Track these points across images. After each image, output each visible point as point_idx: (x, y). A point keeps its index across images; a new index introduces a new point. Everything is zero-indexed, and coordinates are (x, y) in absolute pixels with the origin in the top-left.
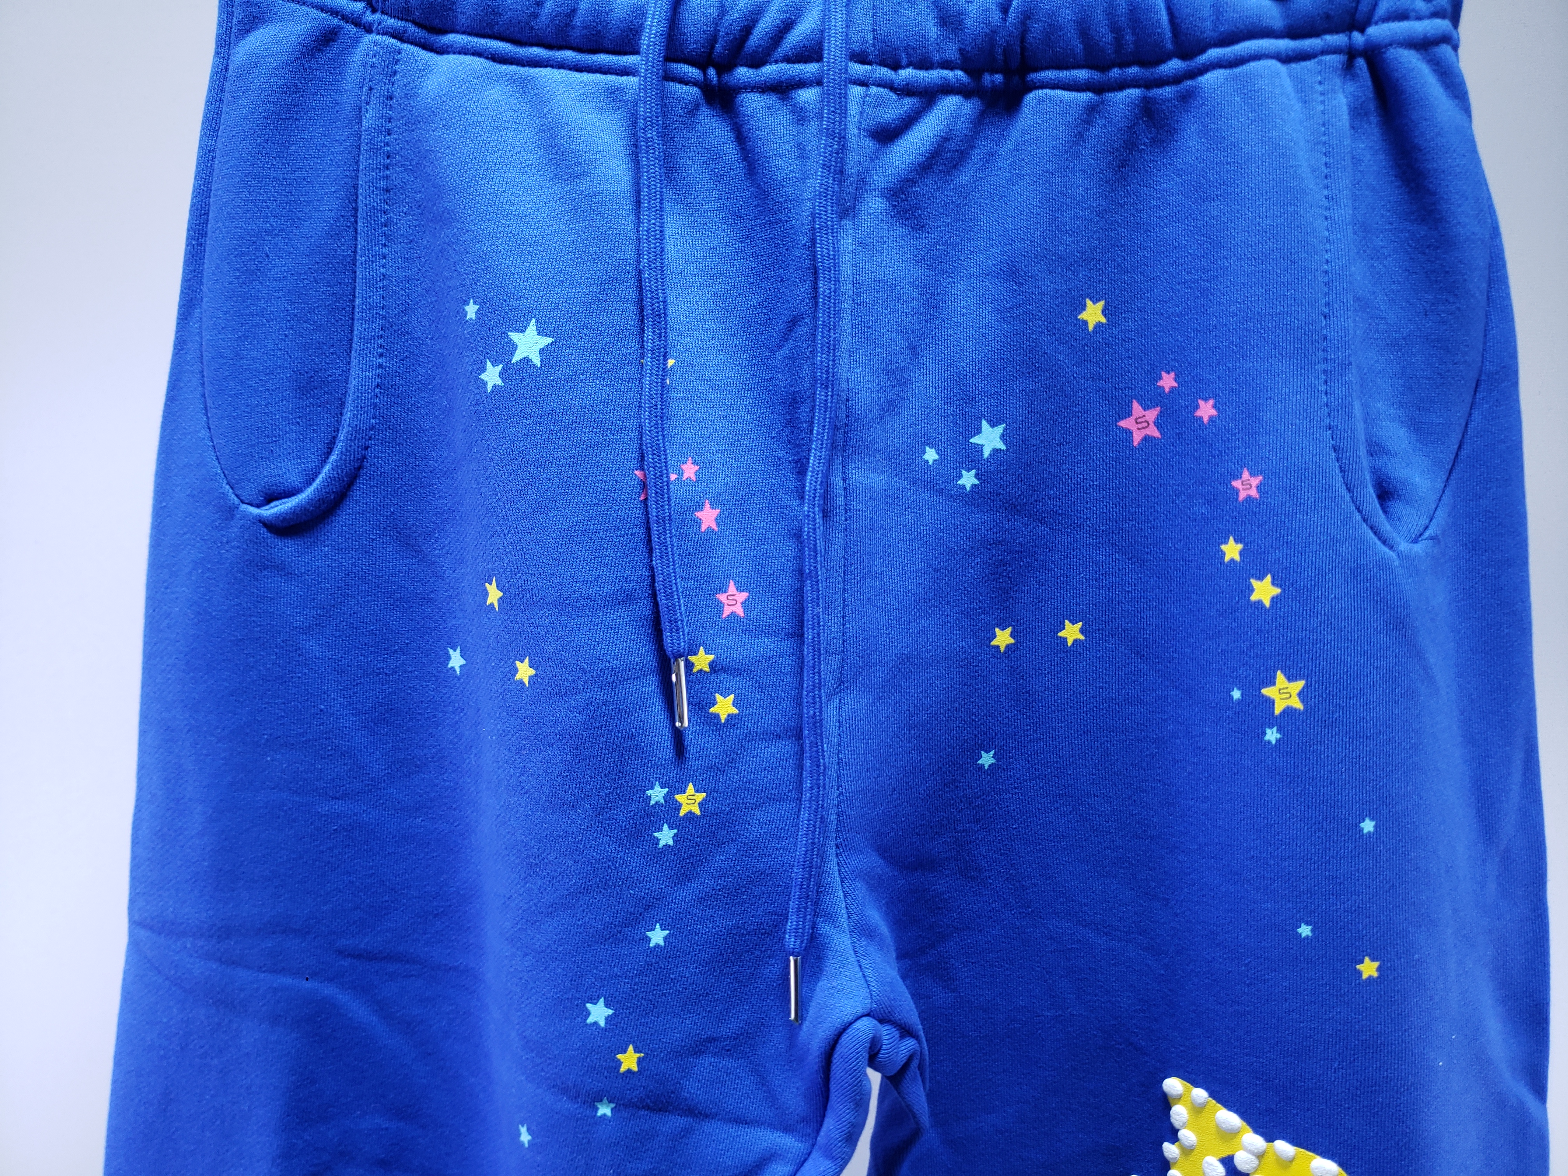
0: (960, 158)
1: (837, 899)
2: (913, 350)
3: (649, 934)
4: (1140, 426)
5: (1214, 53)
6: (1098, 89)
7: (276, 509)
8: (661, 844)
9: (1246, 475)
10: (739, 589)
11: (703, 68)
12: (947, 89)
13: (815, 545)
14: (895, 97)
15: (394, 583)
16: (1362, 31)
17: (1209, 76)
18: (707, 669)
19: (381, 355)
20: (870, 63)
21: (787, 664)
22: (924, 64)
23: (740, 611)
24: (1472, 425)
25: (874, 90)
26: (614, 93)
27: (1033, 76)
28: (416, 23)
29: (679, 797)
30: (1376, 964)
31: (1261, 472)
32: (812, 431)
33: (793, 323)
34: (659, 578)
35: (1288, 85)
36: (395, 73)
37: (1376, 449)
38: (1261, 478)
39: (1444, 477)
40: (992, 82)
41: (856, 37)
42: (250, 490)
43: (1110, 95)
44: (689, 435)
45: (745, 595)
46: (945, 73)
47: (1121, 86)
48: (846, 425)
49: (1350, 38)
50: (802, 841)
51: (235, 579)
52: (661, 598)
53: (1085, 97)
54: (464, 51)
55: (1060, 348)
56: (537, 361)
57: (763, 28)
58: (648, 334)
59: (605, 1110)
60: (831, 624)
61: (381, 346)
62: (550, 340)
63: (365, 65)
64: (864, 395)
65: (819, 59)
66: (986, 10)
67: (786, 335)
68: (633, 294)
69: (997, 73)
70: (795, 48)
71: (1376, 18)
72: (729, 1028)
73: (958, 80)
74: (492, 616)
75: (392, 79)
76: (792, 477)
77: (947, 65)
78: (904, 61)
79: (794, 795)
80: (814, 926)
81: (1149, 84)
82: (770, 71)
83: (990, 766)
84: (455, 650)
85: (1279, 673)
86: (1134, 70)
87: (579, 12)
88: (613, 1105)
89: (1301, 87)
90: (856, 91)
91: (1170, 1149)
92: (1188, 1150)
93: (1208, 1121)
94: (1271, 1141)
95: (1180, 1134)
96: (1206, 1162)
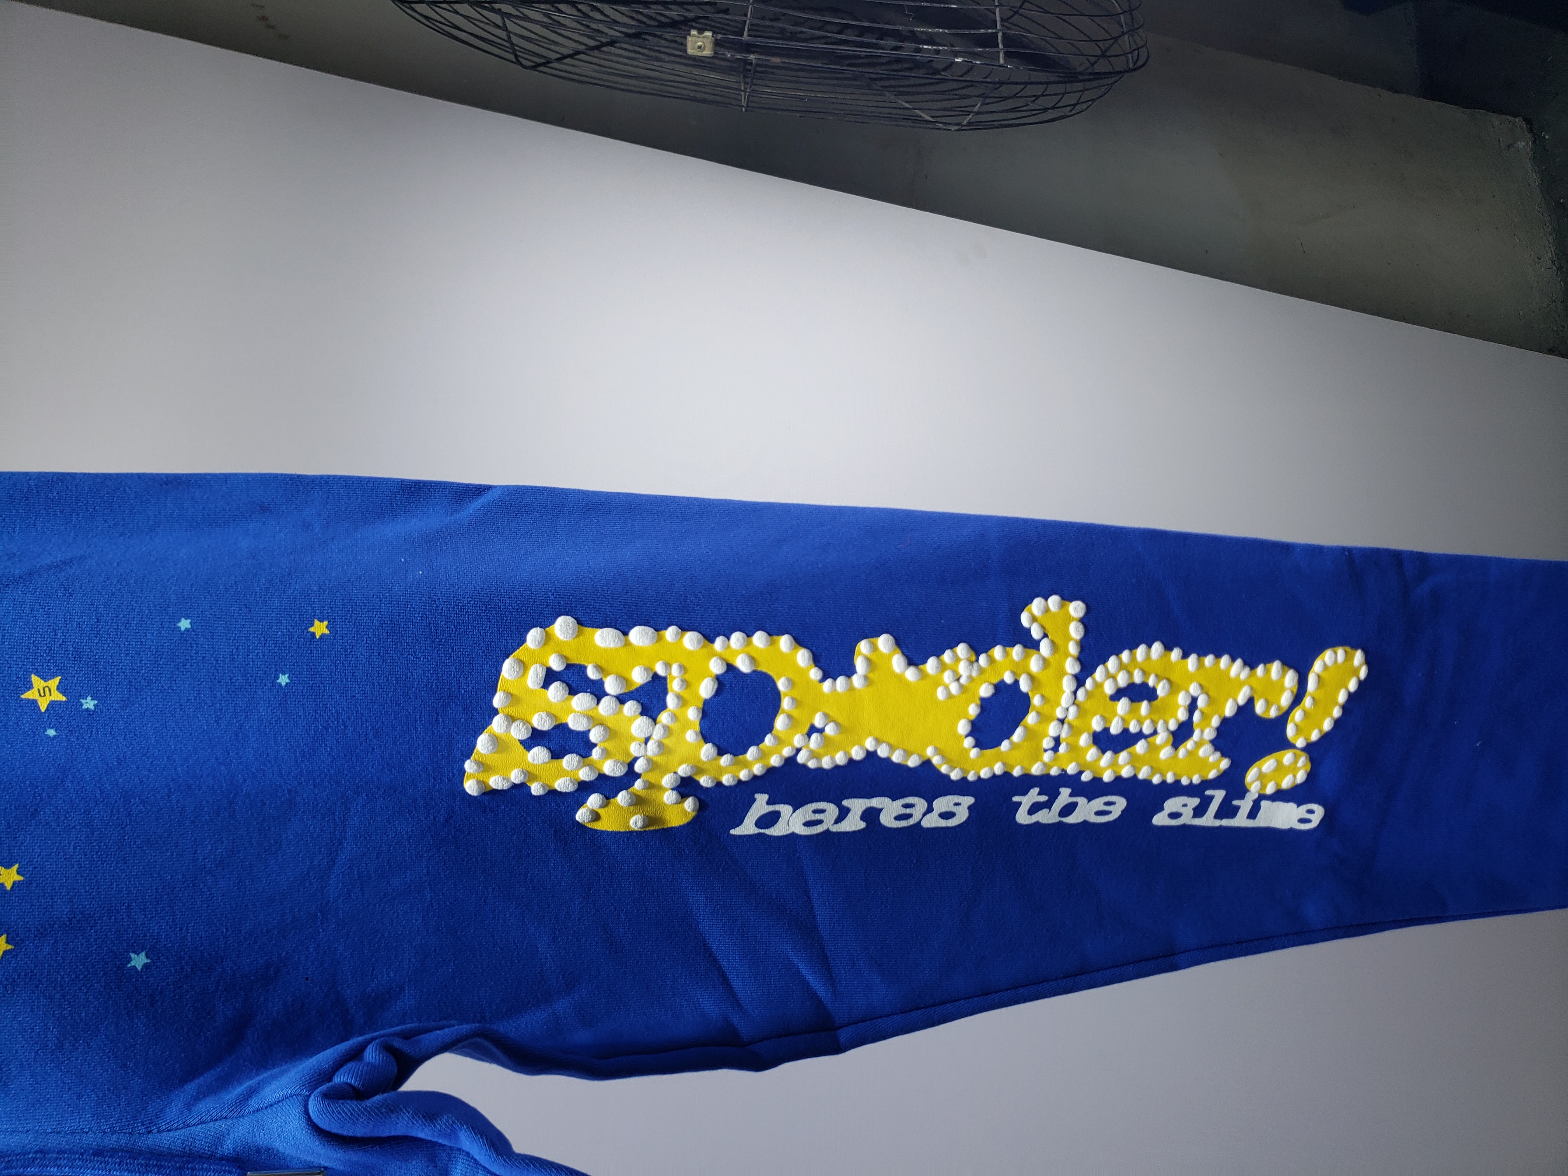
30: (317, 622)
83: (147, 957)
85: (24, 697)
91: (536, 789)
92: (530, 775)
93: (494, 759)
94: (496, 712)
95: (517, 782)
96: (536, 762)
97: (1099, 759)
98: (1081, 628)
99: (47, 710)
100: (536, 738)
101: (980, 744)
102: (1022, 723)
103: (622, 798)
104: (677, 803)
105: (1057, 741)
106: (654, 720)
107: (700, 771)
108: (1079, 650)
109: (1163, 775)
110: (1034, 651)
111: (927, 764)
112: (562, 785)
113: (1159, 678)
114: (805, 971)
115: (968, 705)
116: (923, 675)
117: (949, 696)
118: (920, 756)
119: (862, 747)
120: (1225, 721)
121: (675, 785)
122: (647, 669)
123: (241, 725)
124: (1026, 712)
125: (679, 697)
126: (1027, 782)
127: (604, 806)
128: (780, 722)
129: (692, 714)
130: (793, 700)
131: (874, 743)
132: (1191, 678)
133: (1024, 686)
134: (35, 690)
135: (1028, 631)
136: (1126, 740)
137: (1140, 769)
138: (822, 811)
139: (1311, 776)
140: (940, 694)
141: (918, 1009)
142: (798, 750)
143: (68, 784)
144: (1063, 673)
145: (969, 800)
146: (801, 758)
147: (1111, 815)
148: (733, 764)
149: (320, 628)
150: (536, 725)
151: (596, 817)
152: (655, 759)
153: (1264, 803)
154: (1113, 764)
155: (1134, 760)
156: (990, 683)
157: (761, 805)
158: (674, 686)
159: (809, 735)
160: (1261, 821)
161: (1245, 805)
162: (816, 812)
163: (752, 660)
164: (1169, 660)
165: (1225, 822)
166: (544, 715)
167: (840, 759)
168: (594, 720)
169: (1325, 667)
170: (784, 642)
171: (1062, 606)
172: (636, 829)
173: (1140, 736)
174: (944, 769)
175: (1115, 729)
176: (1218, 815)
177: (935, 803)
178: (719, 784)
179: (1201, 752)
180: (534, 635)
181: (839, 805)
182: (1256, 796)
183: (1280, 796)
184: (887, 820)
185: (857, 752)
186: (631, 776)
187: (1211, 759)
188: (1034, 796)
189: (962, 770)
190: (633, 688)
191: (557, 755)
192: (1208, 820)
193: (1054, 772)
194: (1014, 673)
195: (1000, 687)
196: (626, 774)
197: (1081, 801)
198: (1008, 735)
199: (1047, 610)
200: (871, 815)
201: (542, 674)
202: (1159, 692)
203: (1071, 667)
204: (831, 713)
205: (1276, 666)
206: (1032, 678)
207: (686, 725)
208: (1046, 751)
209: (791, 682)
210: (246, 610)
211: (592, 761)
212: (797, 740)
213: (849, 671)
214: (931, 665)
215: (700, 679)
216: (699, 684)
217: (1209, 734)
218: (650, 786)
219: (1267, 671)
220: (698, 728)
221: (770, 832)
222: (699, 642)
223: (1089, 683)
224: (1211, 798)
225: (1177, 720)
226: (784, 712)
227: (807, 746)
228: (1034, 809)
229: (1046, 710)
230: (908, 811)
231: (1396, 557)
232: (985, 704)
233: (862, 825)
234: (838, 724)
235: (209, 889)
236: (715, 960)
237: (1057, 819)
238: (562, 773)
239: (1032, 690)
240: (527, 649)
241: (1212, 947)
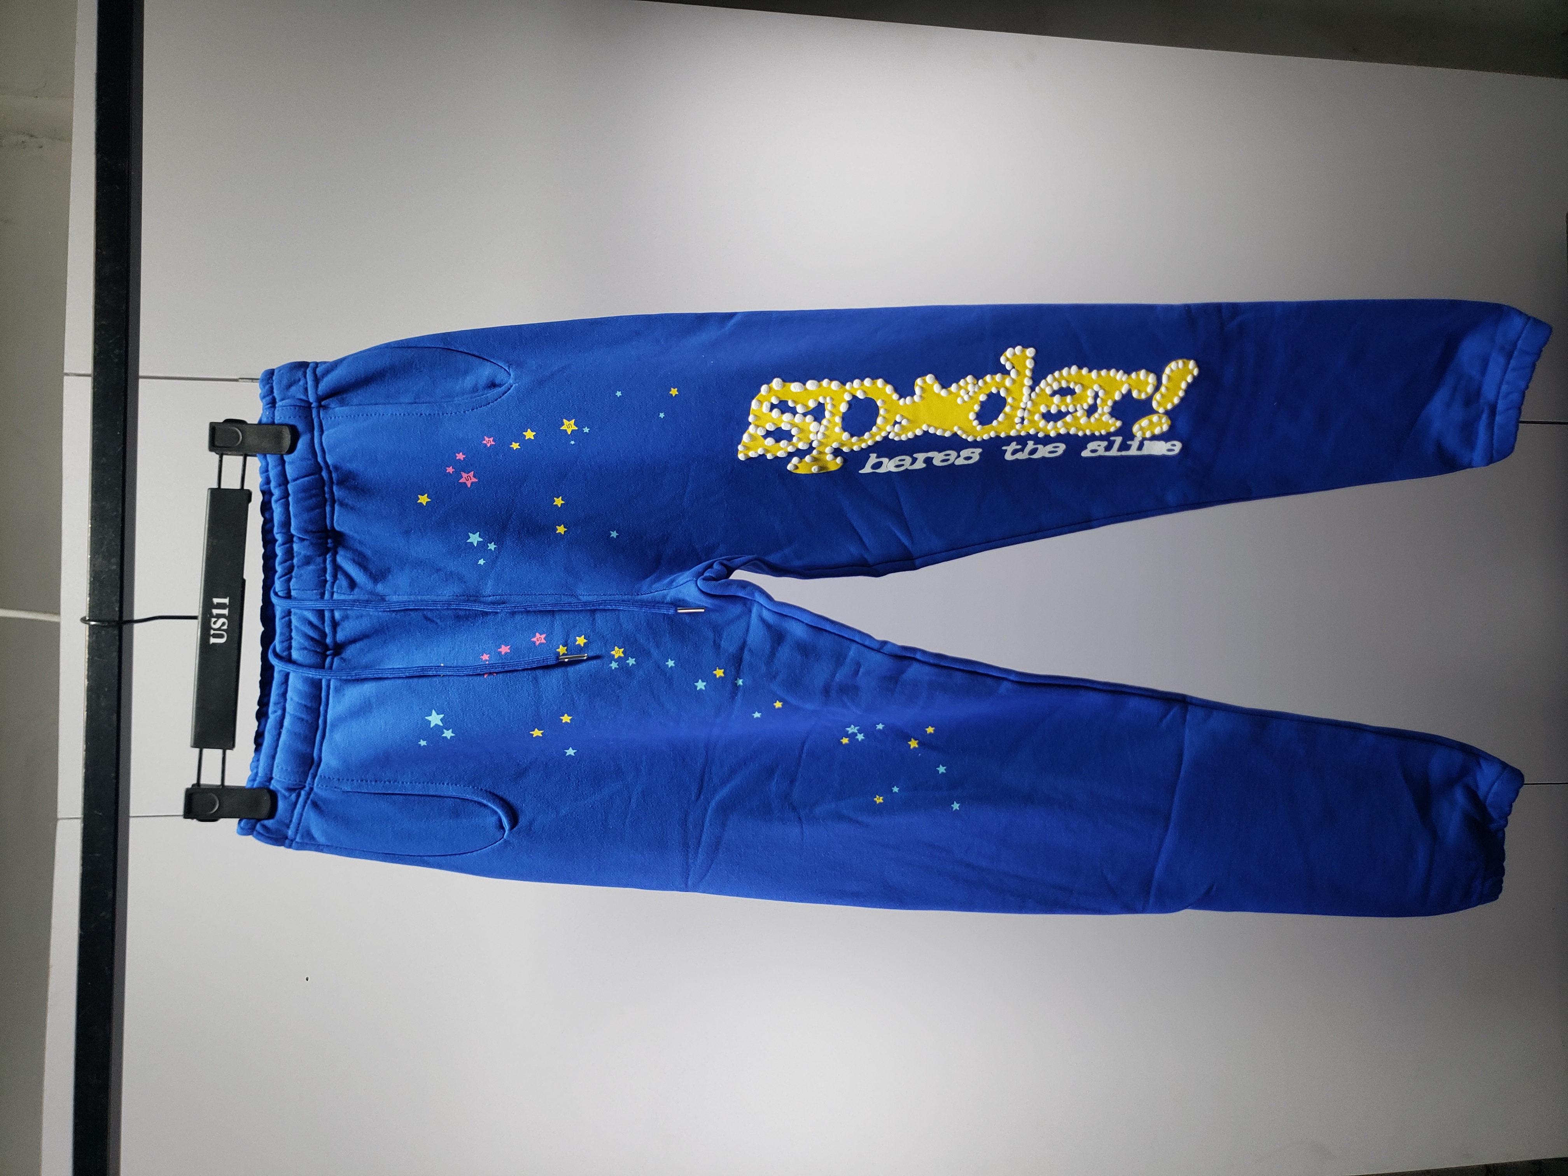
0: (361, 554)
1: (657, 595)
2: (438, 570)
3: (669, 666)
4: (469, 479)
5: (320, 459)
6: (333, 502)
7: (506, 824)
8: (634, 663)
9: (484, 442)
10: (535, 636)
11: (327, 656)
12: (334, 561)
13: (513, 607)
14: (338, 581)
15: (539, 779)
16: (312, 403)
17: (328, 461)
18: (566, 648)
19: (443, 784)
20: (324, 591)
21: (565, 616)
22: (324, 570)
23: (543, 636)
24: (466, 351)
25: (335, 589)
26: (337, 690)
27: (329, 528)
28: (310, 769)
29: (616, 657)
30: (672, 389)
31: (483, 437)
32: (469, 610)
33: (426, 618)
34: (526, 667)
35: (332, 431)
36: (329, 778)
37: (475, 389)
38: (485, 437)
39: (486, 362)
40: (331, 543)
41: (315, 597)
42: (498, 834)
43: (336, 497)
44: (471, 658)
45: (537, 634)
46: (328, 562)
47: (332, 493)
48: (467, 596)
49: (314, 408)
50: (631, 608)
51: (534, 840)
52: (534, 666)
53: (337, 507)
54: (320, 750)
55: (438, 512)
56: (442, 716)
57: (311, 633)
58: (430, 673)
59: (740, 682)
60: (549, 600)
61: (440, 784)
62: (433, 711)
63: (326, 790)
64: (455, 590)
65: (323, 610)
66: (304, 547)
67: (432, 621)
68: (416, 680)
69: (327, 541)
70: (319, 621)
71: (307, 399)
72: (711, 635)
73: (331, 556)
74: (546, 734)
75: (332, 779)
76: (489, 617)
77: (325, 561)
78: (323, 578)
79: (617, 613)
80: (667, 603)
81: (332, 483)
82: (328, 630)
83: (617, 533)
84: (566, 753)
85: (561, 428)
86: (326, 489)
87: (306, 703)
88: (738, 679)
89: (333, 426)
90: (335, 596)
91: (769, 456)
92: (767, 451)
93: (751, 445)
94: (750, 424)
95: (761, 454)
96: (769, 445)
97: (1046, 426)
98: (1033, 361)
99: (571, 433)
100: (768, 434)
101: (982, 423)
102: (1004, 411)
103: (808, 458)
104: (833, 460)
105: (1023, 419)
106: (820, 423)
107: (843, 445)
108: (1031, 373)
109: (1084, 431)
110: (1008, 376)
111: (955, 435)
112: (781, 454)
113: (1076, 383)
114: (898, 534)
115: (974, 405)
116: (950, 393)
117: (964, 401)
118: (951, 431)
119: (921, 429)
120: (1115, 403)
121: (831, 452)
122: (815, 400)
123: (647, 436)
124: (1004, 406)
125: (831, 412)
126: (1009, 440)
127: (800, 462)
128: (879, 421)
129: (838, 420)
130: (885, 409)
131: (927, 427)
132: (1094, 382)
133: (1003, 394)
134: (565, 425)
135: (1004, 366)
136: (1060, 415)
137: (1070, 430)
138: (904, 460)
139: (1171, 427)
140: (959, 401)
141: (954, 549)
142: (889, 433)
143: (578, 463)
144: (1023, 385)
145: (980, 450)
146: (891, 437)
147: (1057, 453)
148: (858, 441)
149: (674, 392)
150: (768, 429)
151: (796, 467)
152: (822, 441)
153: (1146, 442)
154: (1055, 427)
155: (1066, 425)
156: (985, 394)
157: (873, 459)
158: (828, 407)
159: (894, 425)
160: (1145, 451)
161: (1135, 444)
162: (901, 460)
163: (865, 392)
164: (1082, 375)
165: (1124, 453)
166: (771, 424)
167: (910, 435)
168: (793, 425)
169: (1172, 371)
170: (880, 382)
171: (1023, 351)
172: (814, 472)
173: (1068, 413)
174: (964, 437)
175: (1053, 410)
176: (1120, 450)
177: (961, 453)
178: (852, 450)
179: (1104, 418)
180: (764, 388)
181: (911, 456)
182: (1141, 439)
183: (1154, 438)
184: (937, 462)
185: (919, 432)
186: (811, 449)
187: (1110, 422)
188: (1014, 446)
189: (974, 436)
190: (810, 409)
191: (778, 441)
192: (1114, 452)
193: (1023, 433)
194: (997, 388)
195: (990, 396)
196: (809, 448)
197: (1040, 447)
198: (996, 418)
199: (1014, 354)
200: (928, 461)
201: (769, 406)
202: (1076, 391)
203: (1028, 382)
204: (904, 415)
205: (1142, 373)
206: (1007, 389)
207: (835, 425)
208: (1017, 424)
209: (884, 402)
210: (643, 386)
211: (793, 443)
212: (888, 428)
213: (913, 394)
214: (953, 388)
215: (840, 404)
216: (840, 406)
217: (1107, 409)
218: (820, 453)
219: (1138, 375)
220: (840, 425)
221: (878, 471)
222: (839, 386)
223: (1037, 389)
224: (1114, 441)
225: (1088, 404)
226: (881, 415)
227: (893, 430)
228: (1015, 452)
229: (1015, 404)
230: (947, 457)
231: (1217, 308)
232: (982, 404)
233: (924, 465)
234: (908, 419)
235: (636, 505)
236: (855, 530)
237: (1028, 457)
238: (781, 449)
239: (1007, 395)
240: (762, 395)
241: (1111, 517)
